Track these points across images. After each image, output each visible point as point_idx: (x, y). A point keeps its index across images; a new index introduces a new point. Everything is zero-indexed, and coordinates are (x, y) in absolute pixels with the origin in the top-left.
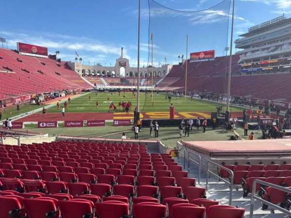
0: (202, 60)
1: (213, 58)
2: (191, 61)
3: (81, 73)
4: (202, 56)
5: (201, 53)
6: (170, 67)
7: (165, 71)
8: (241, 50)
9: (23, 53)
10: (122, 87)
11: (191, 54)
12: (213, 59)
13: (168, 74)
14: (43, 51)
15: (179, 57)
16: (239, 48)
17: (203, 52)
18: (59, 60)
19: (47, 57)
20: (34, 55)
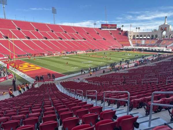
3: (132, 37)
9: (103, 29)
14: (114, 26)
18: (122, 31)
19: (116, 29)
20: (109, 29)
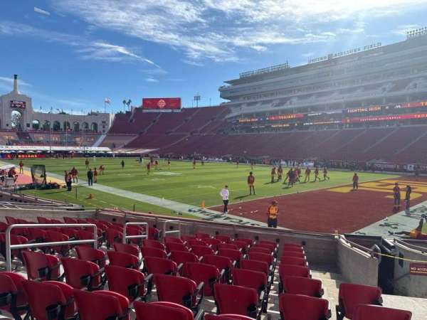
0: (163, 111)
1: (179, 108)
2: (144, 111)
4: (162, 104)
5: (160, 99)
6: (112, 117)
7: (104, 122)
8: (227, 101)
10: (20, 148)
11: (144, 100)
12: (180, 111)
13: (112, 128)
15: (124, 102)
16: (224, 98)
17: (163, 99)
